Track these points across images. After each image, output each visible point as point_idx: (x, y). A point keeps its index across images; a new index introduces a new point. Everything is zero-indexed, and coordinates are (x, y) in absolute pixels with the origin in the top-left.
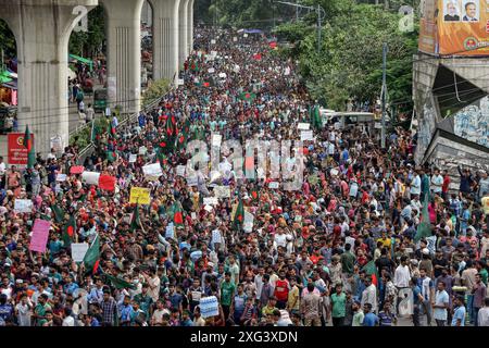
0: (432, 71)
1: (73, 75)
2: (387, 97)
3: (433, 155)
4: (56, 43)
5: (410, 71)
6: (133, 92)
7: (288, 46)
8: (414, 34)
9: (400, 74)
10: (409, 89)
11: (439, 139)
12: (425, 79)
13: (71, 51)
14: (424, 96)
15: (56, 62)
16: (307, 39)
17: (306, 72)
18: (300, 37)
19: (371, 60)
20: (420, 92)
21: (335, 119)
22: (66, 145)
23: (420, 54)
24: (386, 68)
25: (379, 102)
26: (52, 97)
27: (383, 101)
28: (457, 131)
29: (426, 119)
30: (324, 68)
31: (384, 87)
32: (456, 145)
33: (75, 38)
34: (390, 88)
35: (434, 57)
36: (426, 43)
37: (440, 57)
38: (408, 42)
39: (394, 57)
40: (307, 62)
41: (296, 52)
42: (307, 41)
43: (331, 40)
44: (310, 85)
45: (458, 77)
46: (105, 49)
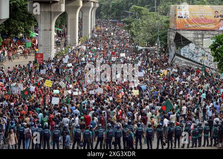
0: (174, 34)
1: (56, 34)
2: (159, 43)
3: (174, 62)
4: (51, 24)
5: (166, 34)
6: (75, 40)
7: (126, 25)
8: (168, 22)
9: (163, 35)
10: (166, 40)
11: (176, 57)
12: (172, 37)
13: (55, 27)
14: (171, 43)
15: (50, 30)
16: (133, 23)
17: (132, 34)
18: (131, 23)
19: (154, 30)
20: (170, 41)
21: (142, 50)
22: (54, 57)
23: (170, 29)
24: (159, 33)
25: (156, 44)
26: (49, 41)
27: (158, 44)
28: (182, 54)
29: (173, 49)
30: (138, 33)
31: (158, 40)
32: (182, 59)
33: (56, 23)
34: (160, 40)
35: (175, 30)
36: (172, 25)
37: (177, 30)
38: (166, 24)
39: (161, 30)
40: (133, 31)
41: (129, 28)
42: (133, 24)
43: (141, 23)
44: (134, 39)
45: (182, 36)
46: (66, 26)
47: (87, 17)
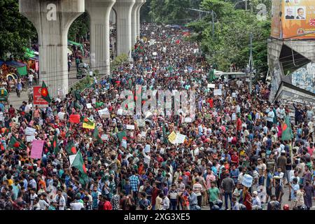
0: (279, 48)
1: (71, 53)
2: (253, 64)
3: (280, 97)
4: (61, 34)
5: (266, 48)
6: (105, 62)
7: (195, 34)
8: (267, 26)
9: (259, 51)
10: (265, 59)
11: (283, 88)
12: (274, 53)
13: (69, 39)
14: (275, 63)
15: (60, 45)
16: (206, 30)
17: (206, 50)
18: (202, 29)
19: (243, 42)
20: (272, 60)
21: (222, 77)
22: (67, 93)
23: (272, 38)
24: (252, 47)
25: (248, 66)
26: (59, 66)
27: (250, 66)
28: (294, 83)
29: (277, 74)
30: (216, 47)
31: (251, 58)
32: (293, 91)
33: (71, 33)
34: (254, 58)
35: (280, 40)
36: (274, 31)
37: (283, 40)
38: (265, 31)
39: (257, 40)
40: (206, 44)
41: (200, 38)
42: (206, 32)
43: (220, 31)
44: (208, 57)
45: (295, 52)
46: (89, 38)
47: (125, 20)
